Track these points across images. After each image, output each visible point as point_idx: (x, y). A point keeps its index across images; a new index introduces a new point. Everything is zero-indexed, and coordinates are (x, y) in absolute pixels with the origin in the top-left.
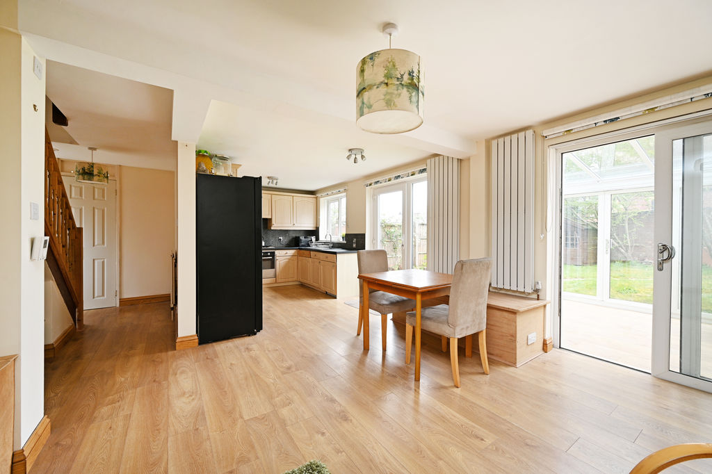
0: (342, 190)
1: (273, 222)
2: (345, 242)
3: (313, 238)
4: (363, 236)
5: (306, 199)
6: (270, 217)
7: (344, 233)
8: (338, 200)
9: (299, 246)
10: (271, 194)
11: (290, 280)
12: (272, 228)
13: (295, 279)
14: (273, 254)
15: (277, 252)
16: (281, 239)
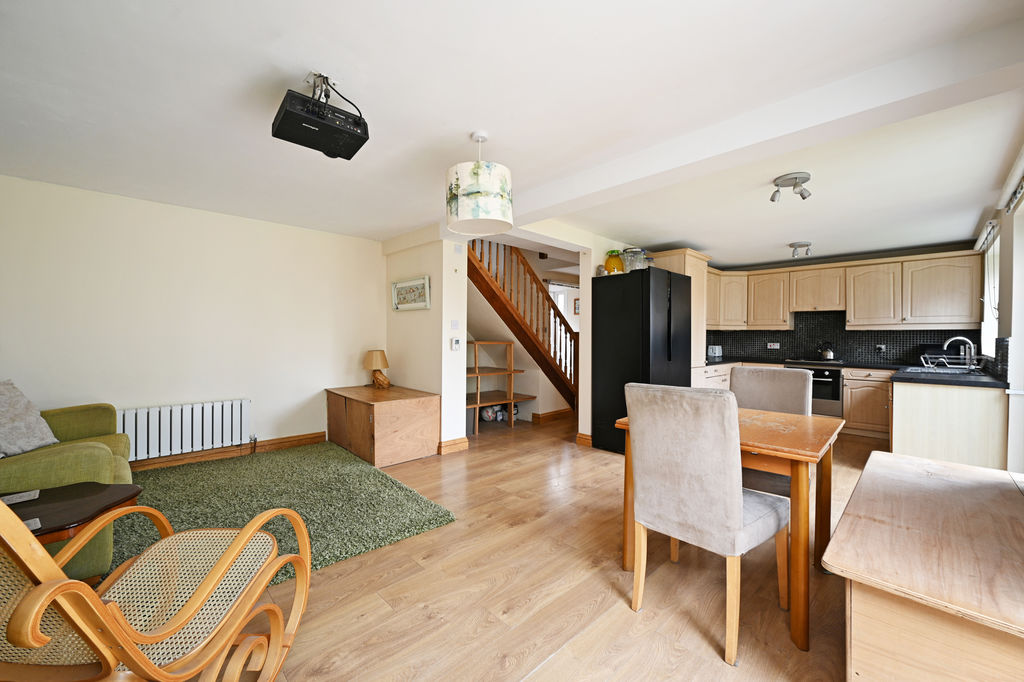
1: (850, 316)
2: (994, 358)
5: (943, 263)
6: (842, 308)
12: (847, 328)
14: (835, 375)
15: (845, 372)
16: (880, 349)
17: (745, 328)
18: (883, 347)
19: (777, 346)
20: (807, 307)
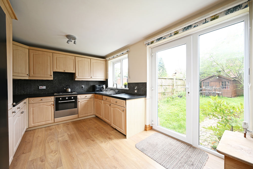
0: (125, 52)
1: (77, 75)
2: (127, 88)
3: (104, 86)
4: (145, 84)
5: (99, 61)
6: (74, 72)
7: (126, 82)
8: (121, 61)
9: (95, 91)
10: (75, 56)
11: (89, 114)
12: (76, 80)
13: (92, 114)
14: (76, 98)
15: (79, 96)
16: (83, 87)
17: (27, 78)
18: (83, 86)
19: (44, 87)
20: (61, 70)
